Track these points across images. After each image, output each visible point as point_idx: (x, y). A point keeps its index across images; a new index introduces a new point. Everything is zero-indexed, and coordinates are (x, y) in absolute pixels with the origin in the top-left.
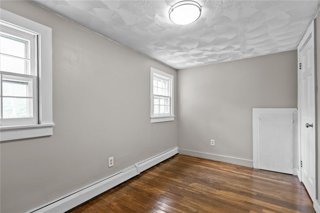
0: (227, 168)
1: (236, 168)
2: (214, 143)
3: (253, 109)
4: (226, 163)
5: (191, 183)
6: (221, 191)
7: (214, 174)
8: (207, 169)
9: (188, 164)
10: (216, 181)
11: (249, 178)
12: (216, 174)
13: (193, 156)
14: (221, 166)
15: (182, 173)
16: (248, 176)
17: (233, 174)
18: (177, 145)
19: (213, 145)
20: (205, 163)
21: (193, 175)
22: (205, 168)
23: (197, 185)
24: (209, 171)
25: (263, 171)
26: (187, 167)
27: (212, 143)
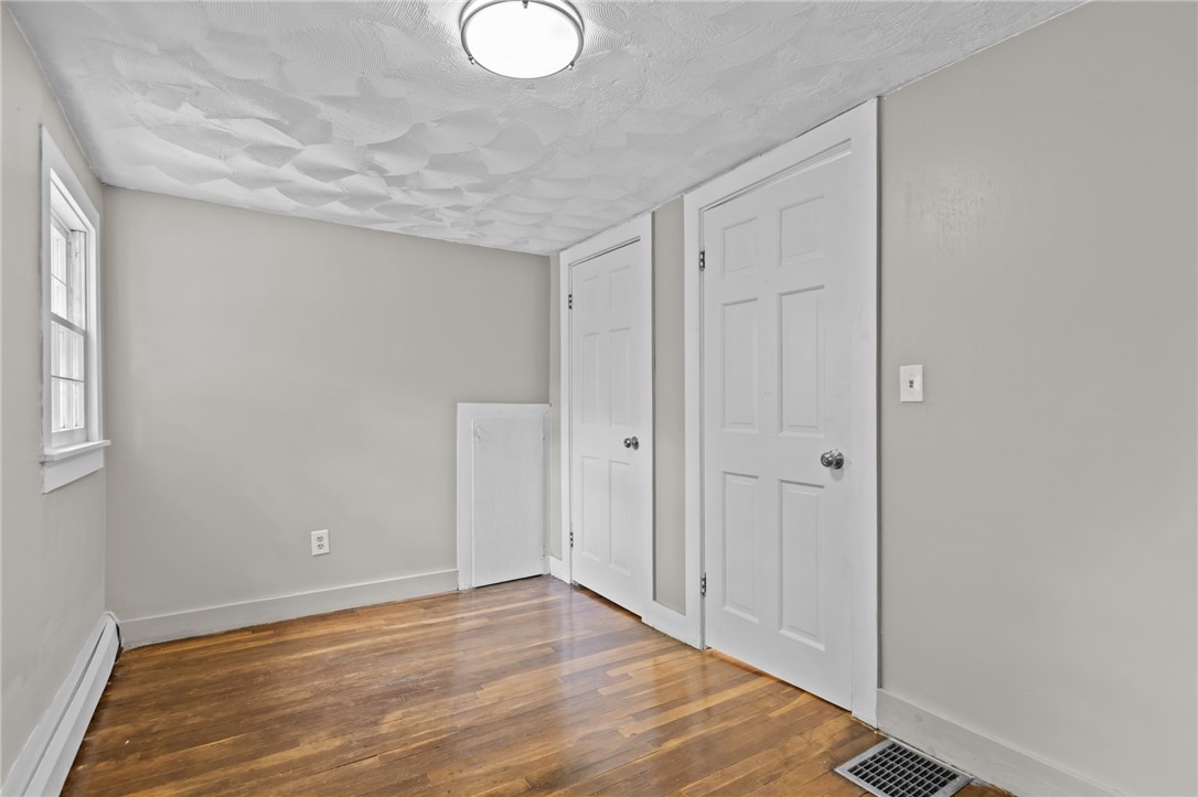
0: (402, 620)
1: (422, 611)
2: (325, 542)
3: (459, 405)
4: (374, 606)
5: (375, 723)
6: (486, 690)
7: (391, 653)
8: (347, 653)
9: (247, 668)
10: (431, 670)
11: (484, 621)
12: (401, 652)
13: (216, 631)
14: (377, 622)
15: (279, 713)
16: (477, 617)
17: (440, 628)
18: (107, 607)
19: (322, 551)
20: (306, 635)
21: (336, 693)
22: (338, 651)
23: (404, 716)
24: (364, 653)
25: (487, 589)
26: (261, 679)
27: (315, 543)
